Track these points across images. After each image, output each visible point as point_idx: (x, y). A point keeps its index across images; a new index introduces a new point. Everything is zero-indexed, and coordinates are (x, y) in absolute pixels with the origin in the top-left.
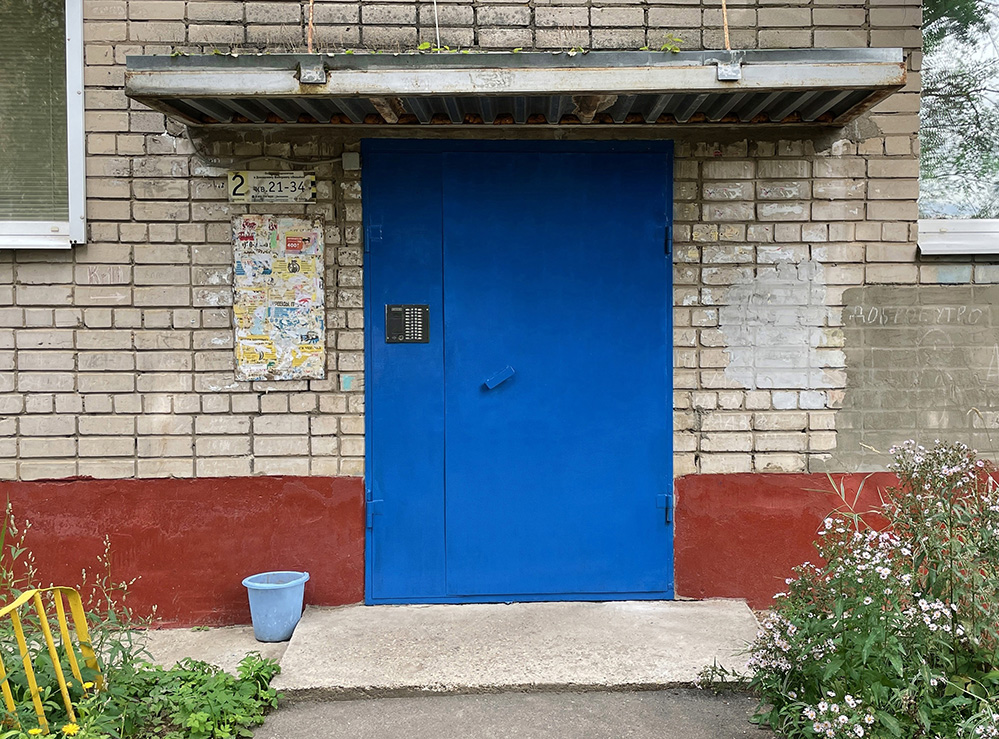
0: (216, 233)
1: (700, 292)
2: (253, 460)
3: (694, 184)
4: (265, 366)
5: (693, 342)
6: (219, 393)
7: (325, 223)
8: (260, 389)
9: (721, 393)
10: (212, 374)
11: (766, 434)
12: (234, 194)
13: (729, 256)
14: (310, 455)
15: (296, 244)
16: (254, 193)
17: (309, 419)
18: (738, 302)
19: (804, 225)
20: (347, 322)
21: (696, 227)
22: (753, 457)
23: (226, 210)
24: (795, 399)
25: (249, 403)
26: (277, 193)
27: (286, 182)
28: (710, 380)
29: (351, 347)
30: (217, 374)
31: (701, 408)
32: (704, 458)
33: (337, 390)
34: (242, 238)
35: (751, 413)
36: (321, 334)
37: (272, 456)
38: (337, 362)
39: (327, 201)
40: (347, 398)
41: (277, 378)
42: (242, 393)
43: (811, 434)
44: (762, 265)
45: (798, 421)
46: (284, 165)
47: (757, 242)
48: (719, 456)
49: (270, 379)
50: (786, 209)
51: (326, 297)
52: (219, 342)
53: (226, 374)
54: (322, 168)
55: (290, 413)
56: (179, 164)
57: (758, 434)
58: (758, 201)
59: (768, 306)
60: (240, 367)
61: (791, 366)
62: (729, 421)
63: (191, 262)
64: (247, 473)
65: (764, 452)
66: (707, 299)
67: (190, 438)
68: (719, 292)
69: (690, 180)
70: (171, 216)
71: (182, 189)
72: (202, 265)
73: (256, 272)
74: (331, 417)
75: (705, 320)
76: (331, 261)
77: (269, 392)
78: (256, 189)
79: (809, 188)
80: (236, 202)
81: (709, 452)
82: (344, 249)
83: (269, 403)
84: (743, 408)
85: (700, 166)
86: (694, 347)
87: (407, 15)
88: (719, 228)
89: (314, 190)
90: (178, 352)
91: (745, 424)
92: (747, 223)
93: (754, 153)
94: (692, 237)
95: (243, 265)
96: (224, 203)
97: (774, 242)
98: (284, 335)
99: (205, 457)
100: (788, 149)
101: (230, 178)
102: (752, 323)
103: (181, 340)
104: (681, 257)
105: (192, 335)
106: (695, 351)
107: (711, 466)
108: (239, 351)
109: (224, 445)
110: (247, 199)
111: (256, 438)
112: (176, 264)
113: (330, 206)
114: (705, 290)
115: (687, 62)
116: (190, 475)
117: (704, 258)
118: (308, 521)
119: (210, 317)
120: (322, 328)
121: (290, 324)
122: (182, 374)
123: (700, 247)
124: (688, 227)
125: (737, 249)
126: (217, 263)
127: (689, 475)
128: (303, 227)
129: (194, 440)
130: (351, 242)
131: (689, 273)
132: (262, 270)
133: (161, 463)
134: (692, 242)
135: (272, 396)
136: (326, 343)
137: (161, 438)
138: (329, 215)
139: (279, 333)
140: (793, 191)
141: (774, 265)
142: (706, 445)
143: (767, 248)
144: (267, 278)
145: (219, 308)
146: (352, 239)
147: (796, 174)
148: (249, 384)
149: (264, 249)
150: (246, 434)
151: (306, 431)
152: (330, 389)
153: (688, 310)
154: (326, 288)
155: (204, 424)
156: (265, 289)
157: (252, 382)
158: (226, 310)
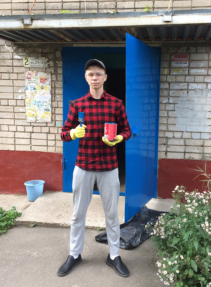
0: (20, 76)
1: (169, 99)
2: (31, 146)
3: (168, 62)
4: (34, 118)
5: (166, 115)
6: (22, 126)
7: (52, 74)
8: (33, 125)
9: (174, 132)
10: (19, 120)
11: (189, 147)
12: (25, 64)
13: (179, 87)
14: (47, 146)
15: (43, 80)
16: (31, 64)
17: (47, 135)
18: (182, 102)
19: (205, 76)
20: (58, 106)
21: (168, 76)
22: (184, 154)
23: (23, 69)
24: (200, 136)
25: (30, 129)
26: (37, 64)
27: (40, 61)
28: (171, 128)
29: (59, 113)
30: (21, 120)
31: (168, 137)
32: (168, 154)
33: (55, 126)
34: (27, 78)
35: (184, 140)
36: (50, 109)
37: (37, 146)
38: (55, 118)
39: (52, 67)
40: (58, 129)
41: (38, 122)
42: (28, 126)
43: (205, 147)
44: (190, 90)
45: (200, 143)
46: (40, 55)
47: (189, 82)
48: (173, 153)
49: (36, 123)
50: (199, 71)
51: (52, 97)
52: (22, 110)
53: (24, 120)
54: (51, 56)
55: (41, 133)
56: (10, 55)
57: (186, 147)
58: (189, 68)
59: (192, 104)
60: (27, 118)
61: (199, 124)
62: (177, 142)
63: (13, 85)
64: (29, 150)
65: (188, 153)
66: (171, 101)
67: (14, 139)
68: (175, 99)
69: (167, 61)
70: (8, 71)
71: (11, 63)
72: (17, 86)
73: (31, 89)
74: (53, 134)
75: (170, 108)
76: (53, 86)
77: (36, 126)
78: (31, 63)
79: (207, 64)
80: (26, 67)
81: (170, 152)
82: (57, 82)
83: (36, 129)
84: (181, 138)
85: (170, 56)
86: (166, 117)
87: (77, 6)
88: (176, 76)
89: (48, 63)
90: (10, 113)
91: (182, 143)
92: (186, 75)
93: (189, 51)
94: (167, 80)
95: (28, 87)
96: (23, 67)
97: (195, 82)
98: (40, 109)
99: (18, 145)
100: (201, 50)
101: (24, 59)
102: (186, 109)
103: (11, 109)
104: (163, 87)
105: (14, 108)
106: (166, 118)
107: (170, 156)
108: (27, 114)
109: (23, 141)
110: (29, 66)
111: (32, 140)
112: (9, 86)
113: (53, 68)
114: (171, 98)
115: (152, 15)
116: (14, 150)
117: (170, 87)
118: (47, 166)
119: (19, 103)
120: (50, 107)
121: (42, 105)
122: (11, 120)
123: (169, 83)
124: (165, 77)
125: (182, 84)
126: (21, 86)
127: (163, 159)
128: (45, 75)
129: (15, 139)
130: (59, 80)
131: (165, 92)
132: (33, 89)
133: (6, 146)
134: (166, 82)
135: (37, 127)
136: (52, 111)
137: (6, 138)
138: (53, 72)
139: (38, 108)
140: (202, 64)
141: (194, 90)
142: (169, 149)
143: (192, 84)
144: (35, 91)
145: (21, 100)
146: (59, 79)
147: (203, 58)
148: (30, 123)
149: (34, 82)
150: (29, 138)
151: (46, 138)
152: (53, 126)
153: (164, 105)
154: (52, 94)
155: (18, 135)
156: (34, 94)
157: (31, 123)
158: (23, 100)
